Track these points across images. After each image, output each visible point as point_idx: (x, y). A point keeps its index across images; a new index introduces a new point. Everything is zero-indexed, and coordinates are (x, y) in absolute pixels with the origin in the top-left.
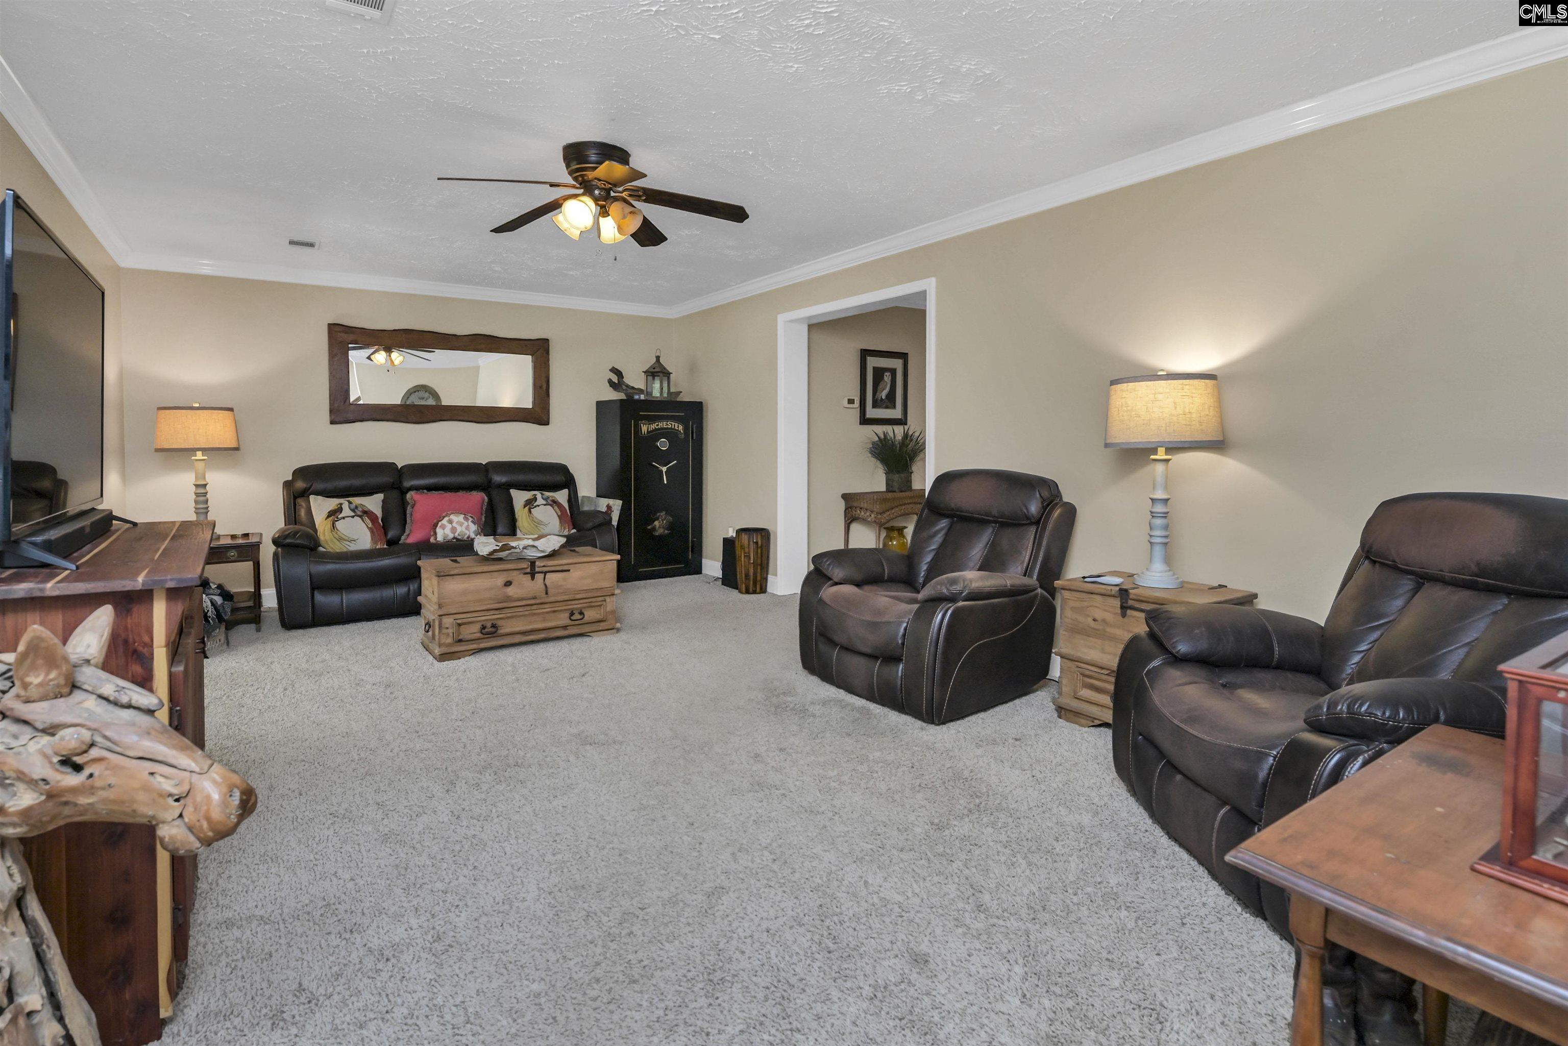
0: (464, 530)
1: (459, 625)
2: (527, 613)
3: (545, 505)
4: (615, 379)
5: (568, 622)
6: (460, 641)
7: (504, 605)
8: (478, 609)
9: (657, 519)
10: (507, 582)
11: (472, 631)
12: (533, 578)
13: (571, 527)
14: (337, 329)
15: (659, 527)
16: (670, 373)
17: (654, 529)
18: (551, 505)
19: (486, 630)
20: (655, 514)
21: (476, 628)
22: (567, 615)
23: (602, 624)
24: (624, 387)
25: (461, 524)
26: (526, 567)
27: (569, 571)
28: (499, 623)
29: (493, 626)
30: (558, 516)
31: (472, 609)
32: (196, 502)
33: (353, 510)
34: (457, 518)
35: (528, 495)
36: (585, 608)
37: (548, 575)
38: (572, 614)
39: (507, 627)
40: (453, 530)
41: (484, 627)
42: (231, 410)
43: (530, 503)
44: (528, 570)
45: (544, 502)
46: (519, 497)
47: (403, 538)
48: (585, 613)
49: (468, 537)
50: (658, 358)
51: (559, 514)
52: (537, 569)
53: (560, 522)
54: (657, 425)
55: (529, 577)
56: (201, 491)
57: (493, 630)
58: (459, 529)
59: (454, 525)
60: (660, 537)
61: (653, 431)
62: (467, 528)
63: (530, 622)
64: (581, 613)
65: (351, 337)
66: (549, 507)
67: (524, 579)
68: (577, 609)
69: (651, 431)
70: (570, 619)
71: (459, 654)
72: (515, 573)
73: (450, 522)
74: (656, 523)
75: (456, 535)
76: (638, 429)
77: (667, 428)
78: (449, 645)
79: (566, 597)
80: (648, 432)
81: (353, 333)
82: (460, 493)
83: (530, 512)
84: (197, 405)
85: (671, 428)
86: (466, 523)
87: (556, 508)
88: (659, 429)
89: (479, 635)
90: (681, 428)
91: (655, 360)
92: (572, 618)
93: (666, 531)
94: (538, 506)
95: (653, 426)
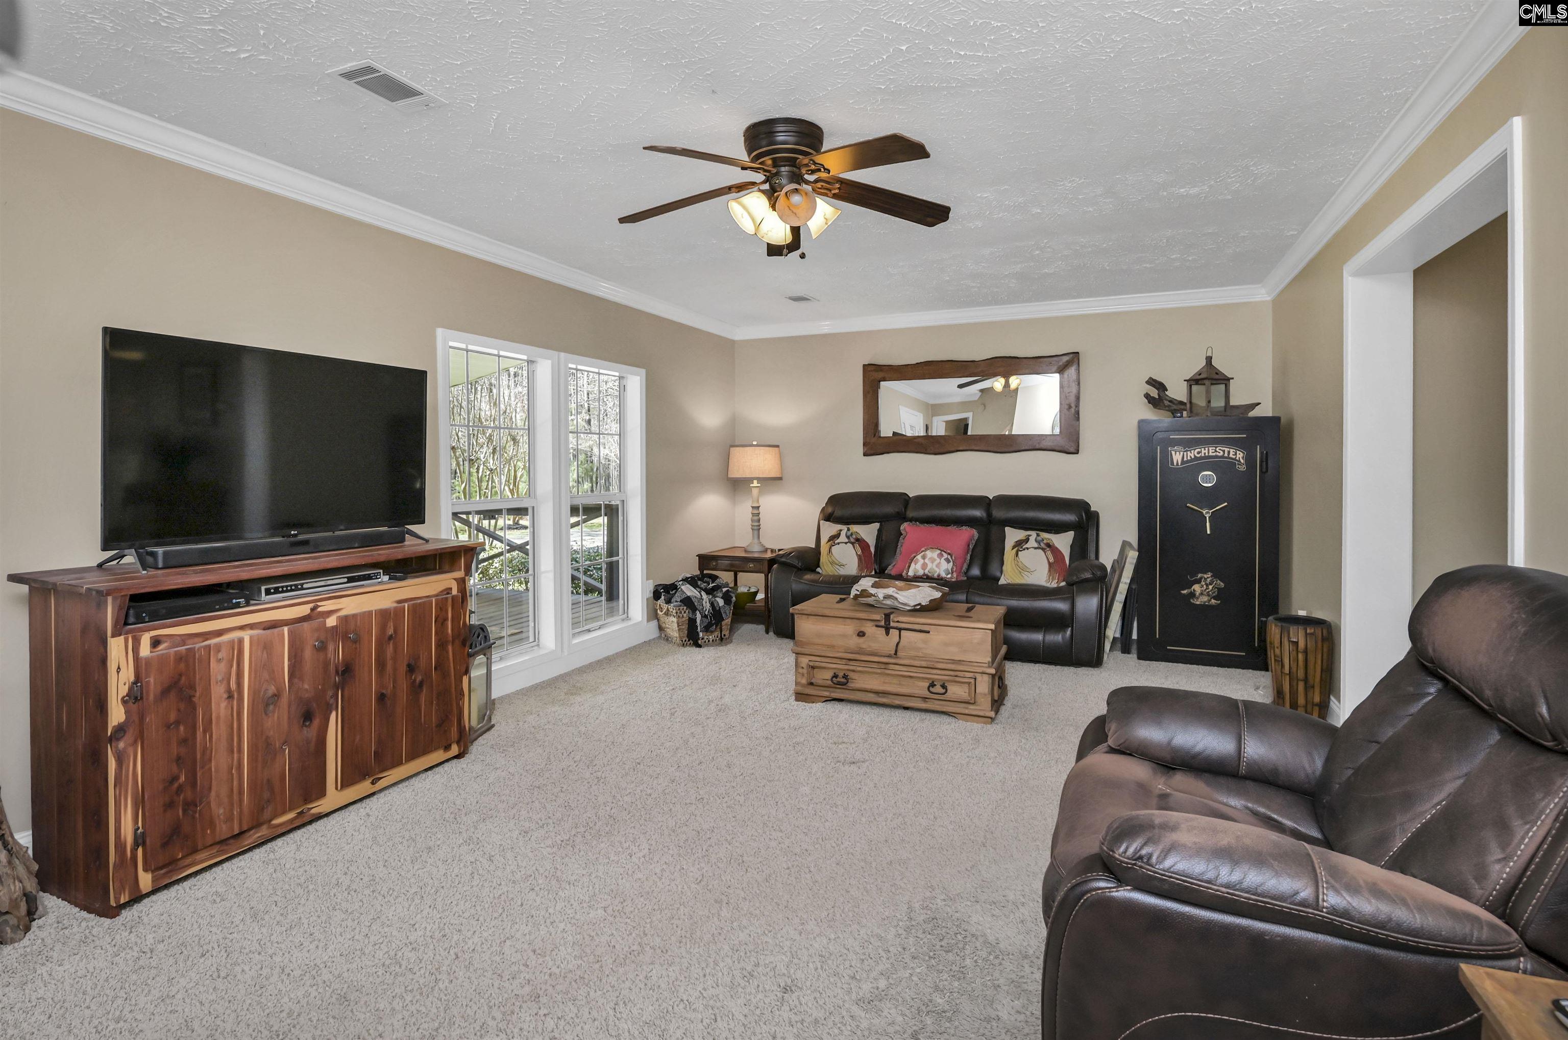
0: (934, 567)
1: (813, 668)
2: (879, 671)
3: (1035, 548)
4: (1154, 393)
5: (926, 693)
6: (811, 684)
7: (855, 657)
8: (832, 655)
9: (1198, 581)
10: (861, 632)
11: (824, 676)
12: (887, 633)
13: (1061, 578)
14: (870, 368)
15: (1202, 594)
16: (1228, 379)
17: (1192, 595)
18: (1043, 549)
19: (838, 679)
20: (1196, 574)
21: (828, 675)
22: (927, 684)
23: (972, 707)
24: (1166, 403)
25: (932, 560)
26: (878, 619)
27: (929, 632)
28: (851, 675)
29: (845, 676)
30: (1050, 564)
31: (823, 654)
32: (752, 521)
33: (848, 537)
34: (932, 554)
35: (1020, 534)
36: (949, 681)
37: (903, 633)
38: (932, 685)
39: (860, 681)
40: (924, 566)
41: (835, 676)
42: (778, 446)
43: (1020, 545)
44: (883, 623)
45: (1036, 545)
46: (1012, 535)
47: (890, 567)
48: (949, 688)
49: (939, 575)
50: (1209, 360)
51: (1052, 560)
52: (892, 624)
53: (1050, 571)
54: (1198, 453)
55: (883, 631)
56: (756, 512)
57: (843, 680)
58: (930, 566)
59: (926, 561)
60: (1203, 607)
61: (1192, 460)
62: (938, 566)
63: (884, 683)
64: (944, 686)
65: (880, 375)
66: (1040, 550)
67: (879, 632)
68: (939, 680)
69: (1188, 461)
70: (929, 689)
71: (814, 698)
72: (870, 624)
73: (924, 558)
74: (1197, 588)
75: (926, 572)
76: (1166, 457)
77: (1216, 457)
78: (803, 686)
79: (924, 664)
80: (1183, 462)
81: (881, 370)
82: (952, 528)
83: (1017, 555)
84: (755, 443)
85: (1223, 457)
86: (938, 560)
87: (1049, 553)
88: (1201, 458)
89: (830, 682)
90: (1240, 455)
91: (1204, 363)
92: (931, 689)
93: (1213, 601)
94: (1028, 549)
95: (1191, 454)
